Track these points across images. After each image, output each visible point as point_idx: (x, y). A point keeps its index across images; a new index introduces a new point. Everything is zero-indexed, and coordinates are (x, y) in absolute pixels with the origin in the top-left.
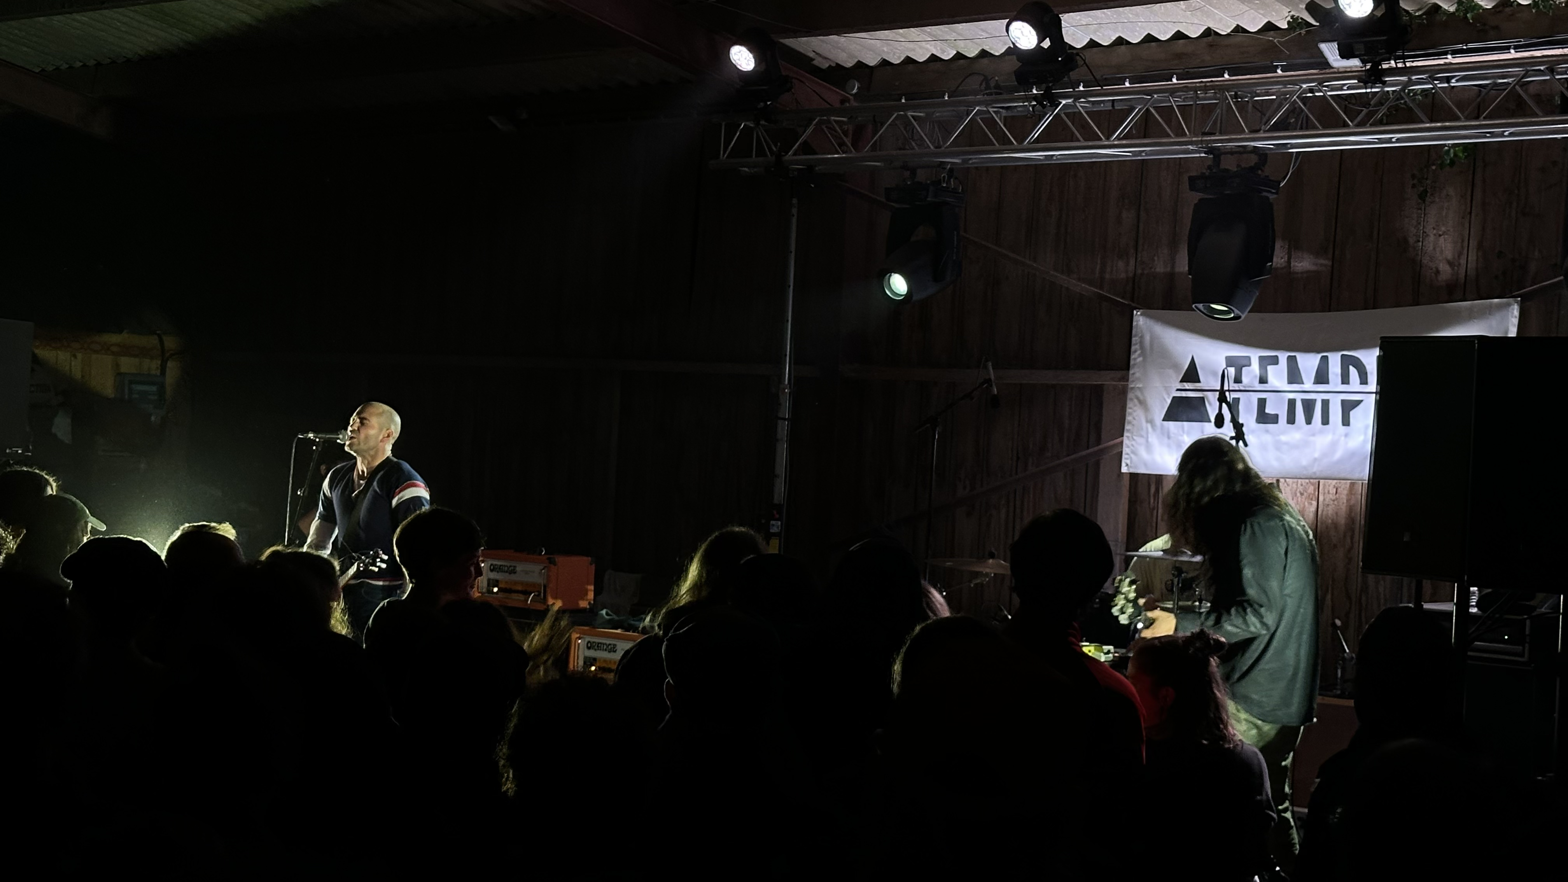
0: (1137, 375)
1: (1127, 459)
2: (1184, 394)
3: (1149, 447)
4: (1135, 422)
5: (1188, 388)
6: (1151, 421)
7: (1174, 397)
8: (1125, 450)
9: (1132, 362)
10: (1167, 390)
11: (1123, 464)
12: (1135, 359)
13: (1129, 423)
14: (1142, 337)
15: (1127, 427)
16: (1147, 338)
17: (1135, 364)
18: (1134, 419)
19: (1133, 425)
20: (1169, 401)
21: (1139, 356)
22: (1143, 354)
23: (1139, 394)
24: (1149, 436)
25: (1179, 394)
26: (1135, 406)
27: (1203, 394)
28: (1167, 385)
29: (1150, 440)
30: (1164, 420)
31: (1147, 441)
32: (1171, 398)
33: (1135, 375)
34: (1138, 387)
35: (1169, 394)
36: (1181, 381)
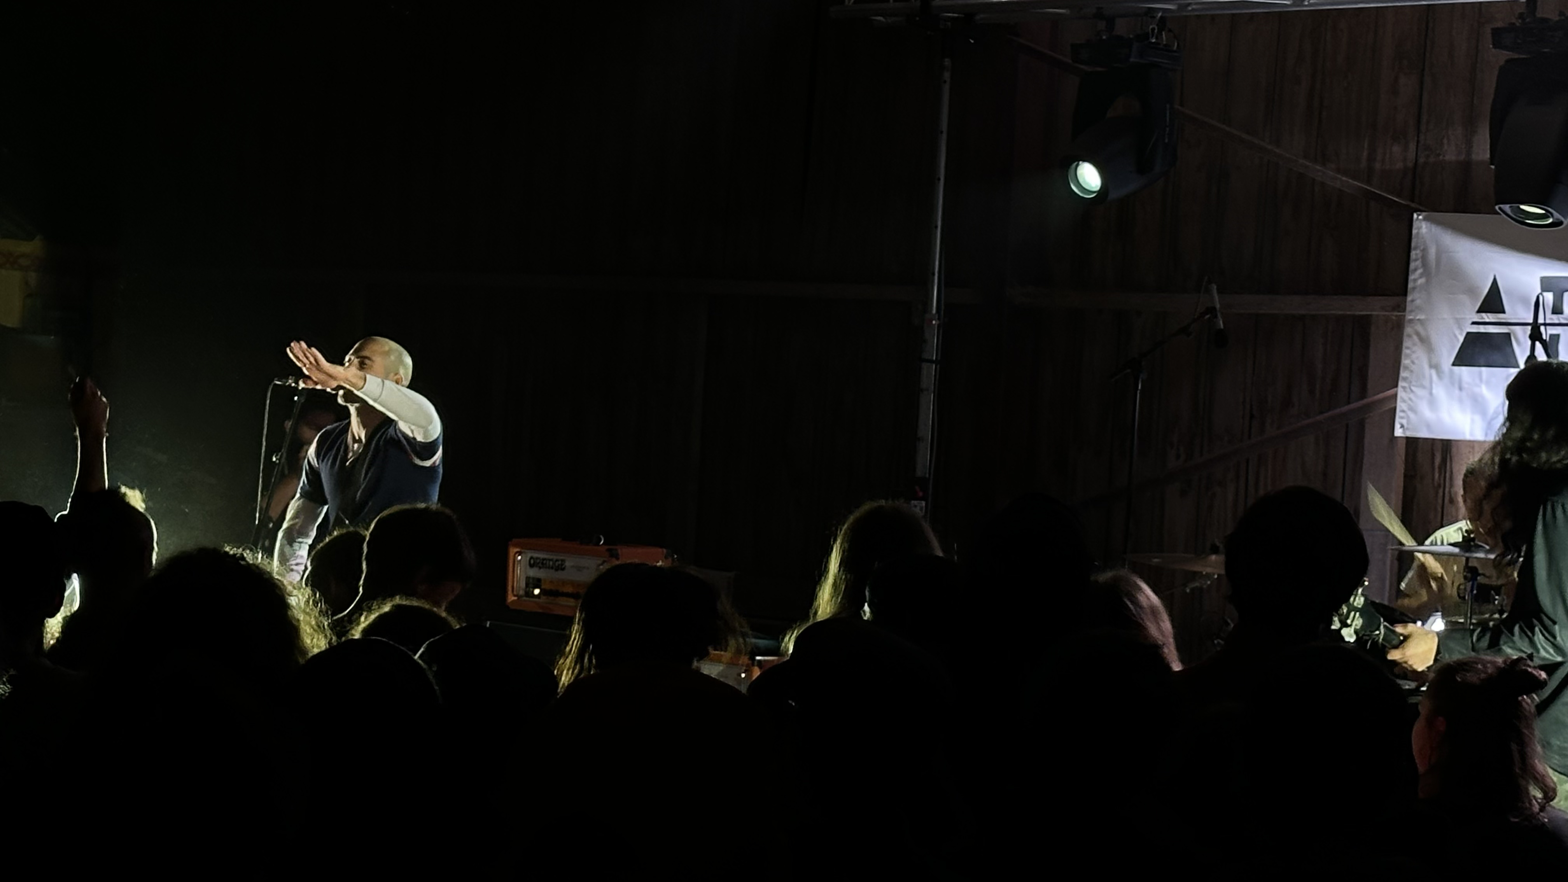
0: (1418, 302)
1: (1402, 418)
2: (1482, 329)
3: (1433, 402)
4: (1413, 367)
5: (1487, 320)
6: (1435, 366)
7: (1468, 333)
8: (1400, 405)
9: (1410, 285)
10: (1459, 322)
11: (1397, 426)
12: (1415, 280)
13: (1406, 368)
14: (1425, 251)
15: (1403, 374)
16: (1432, 252)
17: (1414, 288)
18: (1413, 363)
19: (1412, 371)
20: (1462, 339)
21: (1421, 276)
22: (1427, 273)
23: (1419, 328)
24: (1434, 385)
25: (1475, 329)
26: (1414, 345)
27: (1509, 329)
28: (1458, 316)
29: (1434, 391)
30: (1454, 364)
31: (1431, 394)
32: (1464, 334)
33: (1415, 302)
34: (1419, 320)
35: (1462, 330)
36: (1479, 311)
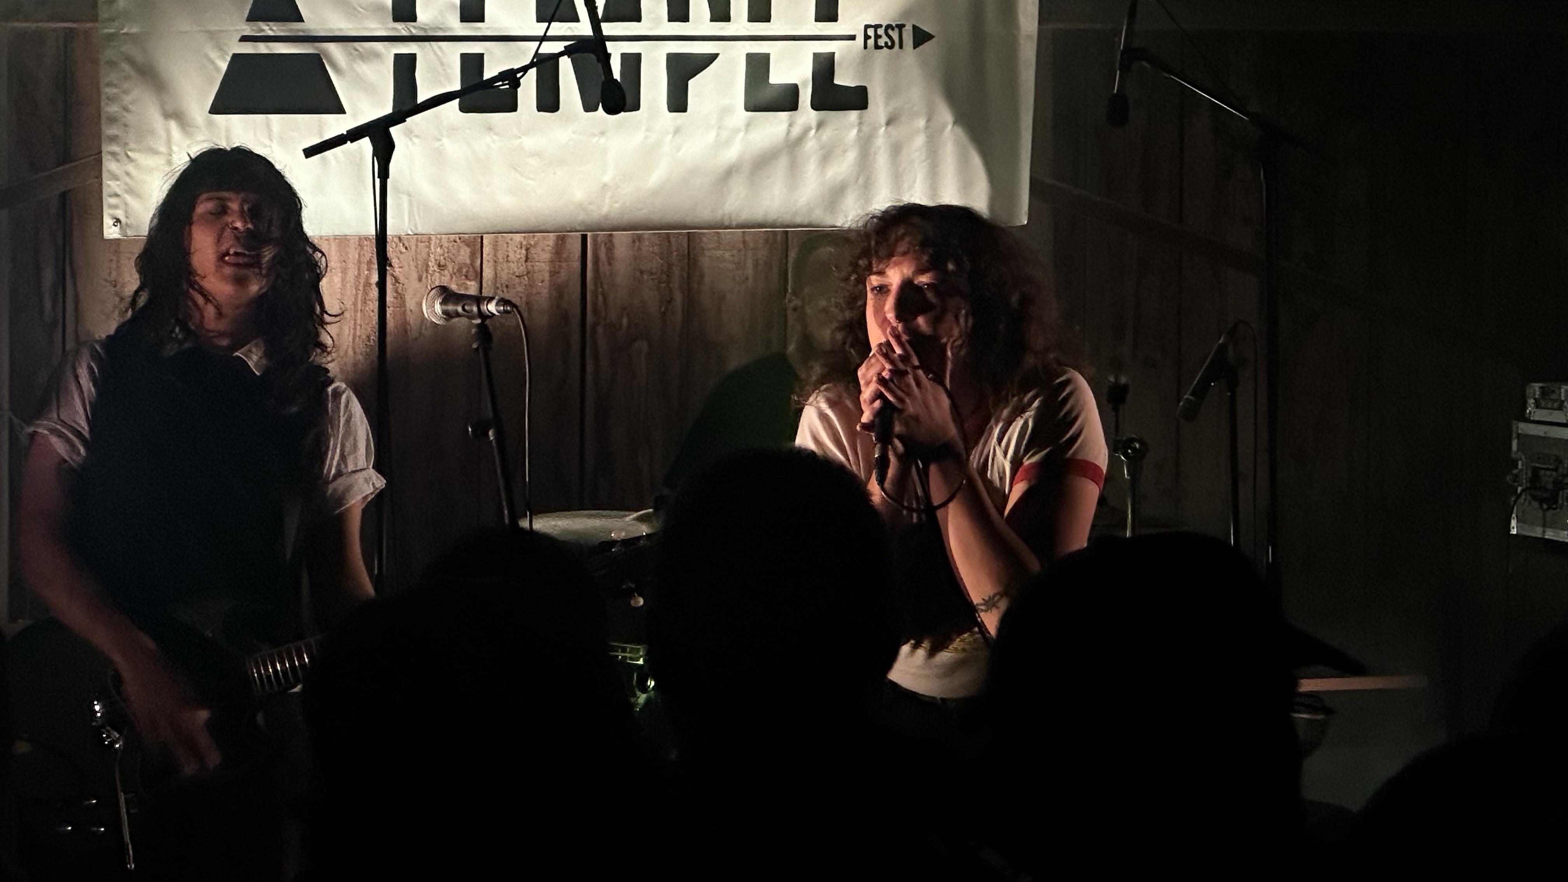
0: (122, 4)
1: (115, 207)
2: (263, 48)
5: (271, 33)
6: (177, 115)
7: (235, 57)
8: (110, 185)
10: (215, 38)
11: (108, 221)
13: (113, 120)
15: (108, 131)
20: (224, 66)
23: (130, 49)
25: (248, 49)
26: (127, 78)
27: (317, 48)
28: (212, 28)
30: (216, 109)
32: (229, 57)
33: (114, 5)
34: (124, 34)
35: (221, 49)
36: (253, 17)
